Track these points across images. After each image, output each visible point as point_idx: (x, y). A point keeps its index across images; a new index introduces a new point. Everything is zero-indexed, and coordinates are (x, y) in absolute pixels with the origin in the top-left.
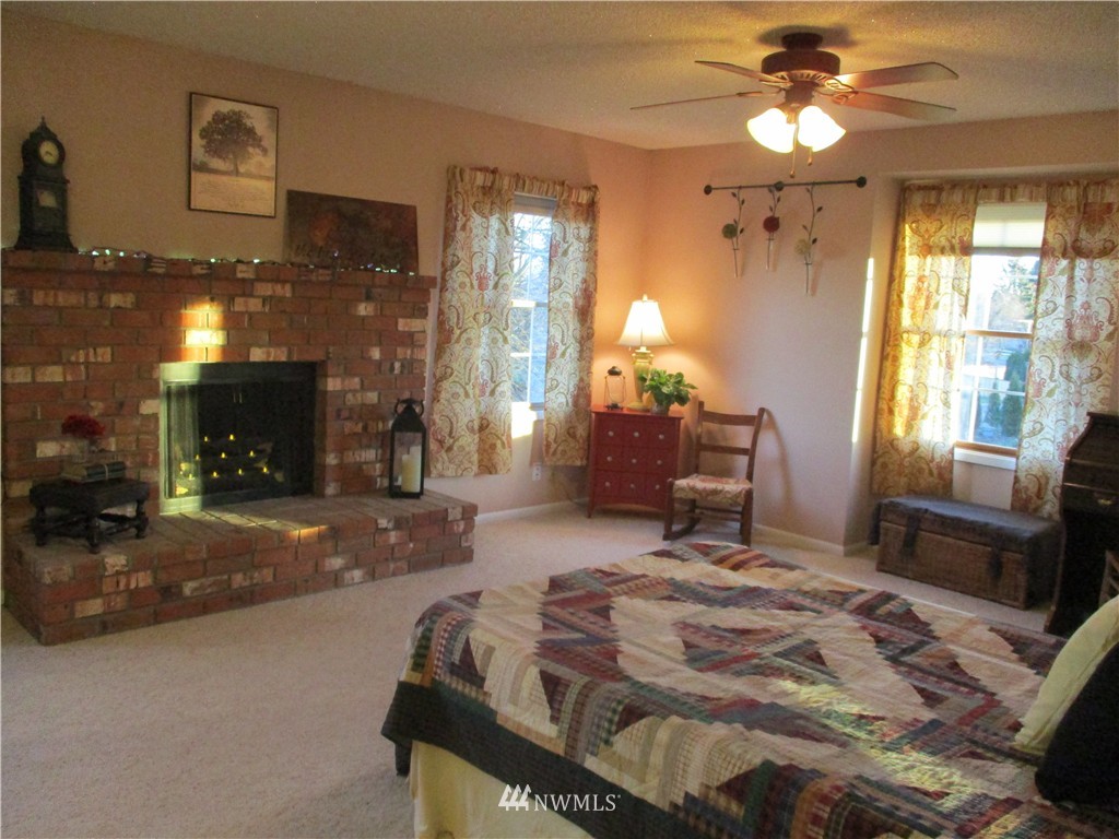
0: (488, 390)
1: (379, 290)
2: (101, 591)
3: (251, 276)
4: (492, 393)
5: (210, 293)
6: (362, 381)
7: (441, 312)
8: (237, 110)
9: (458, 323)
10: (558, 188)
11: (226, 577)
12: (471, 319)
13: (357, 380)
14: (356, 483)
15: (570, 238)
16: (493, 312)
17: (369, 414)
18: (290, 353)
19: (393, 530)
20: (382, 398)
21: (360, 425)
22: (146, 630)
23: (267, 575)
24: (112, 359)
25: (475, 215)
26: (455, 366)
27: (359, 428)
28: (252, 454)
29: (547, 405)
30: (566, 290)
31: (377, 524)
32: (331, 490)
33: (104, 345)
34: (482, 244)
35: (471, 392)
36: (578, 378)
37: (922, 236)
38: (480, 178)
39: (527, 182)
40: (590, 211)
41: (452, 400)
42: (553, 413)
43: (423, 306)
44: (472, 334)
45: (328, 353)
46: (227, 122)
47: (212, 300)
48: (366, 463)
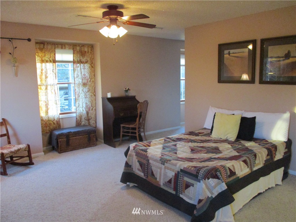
37: (41, 57)
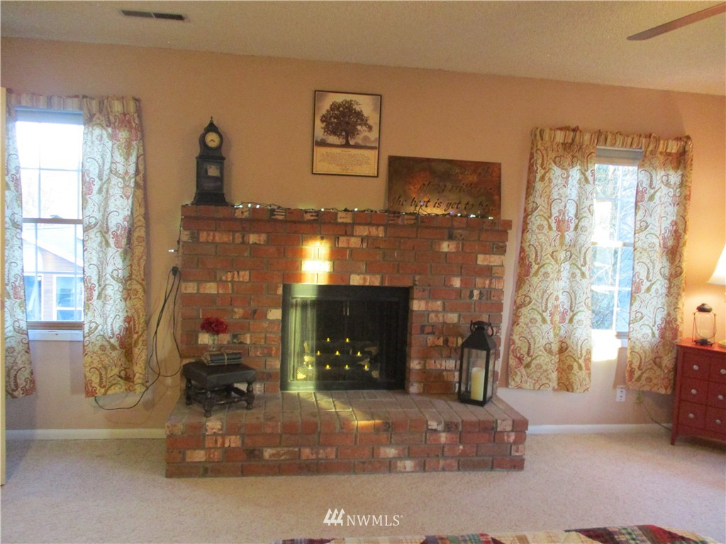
0: (568, 318)
1: (460, 231)
2: (204, 445)
3: (349, 220)
4: (571, 320)
5: (320, 234)
6: (444, 303)
7: (522, 250)
8: (349, 100)
9: (536, 260)
10: (644, 140)
11: (297, 449)
12: (549, 256)
13: (439, 303)
14: (437, 386)
15: (657, 183)
16: (573, 250)
17: (448, 331)
18: (382, 280)
19: (444, 431)
20: (461, 319)
21: (441, 340)
22: (234, 479)
23: (329, 453)
24: (250, 279)
25: (555, 168)
26: (533, 295)
27: (441, 342)
28: (359, 354)
29: (631, 335)
30: (652, 231)
31: (427, 425)
32: (414, 388)
33: (245, 270)
34: (561, 192)
35: (548, 319)
36: (666, 312)
38: (560, 137)
39: (609, 138)
40: (680, 160)
41: (530, 325)
42: (637, 342)
43: (502, 244)
44: (549, 269)
45: (414, 281)
46: (341, 109)
47: (322, 238)
48: (446, 370)
